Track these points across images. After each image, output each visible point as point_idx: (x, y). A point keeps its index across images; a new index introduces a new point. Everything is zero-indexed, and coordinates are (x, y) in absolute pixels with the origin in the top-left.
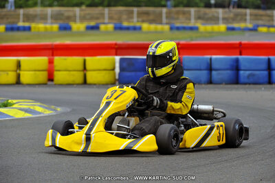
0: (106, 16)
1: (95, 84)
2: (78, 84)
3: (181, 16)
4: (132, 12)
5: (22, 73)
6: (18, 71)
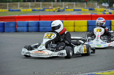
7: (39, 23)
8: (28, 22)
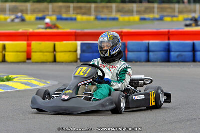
0: (51, 10)
1: (63, 63)
2: (50, 62)
3: (106, 11)
4: (69, 7)
5: (7, 54)
6: (4, 53)
7: (169, 45)
8: (149, 44)
